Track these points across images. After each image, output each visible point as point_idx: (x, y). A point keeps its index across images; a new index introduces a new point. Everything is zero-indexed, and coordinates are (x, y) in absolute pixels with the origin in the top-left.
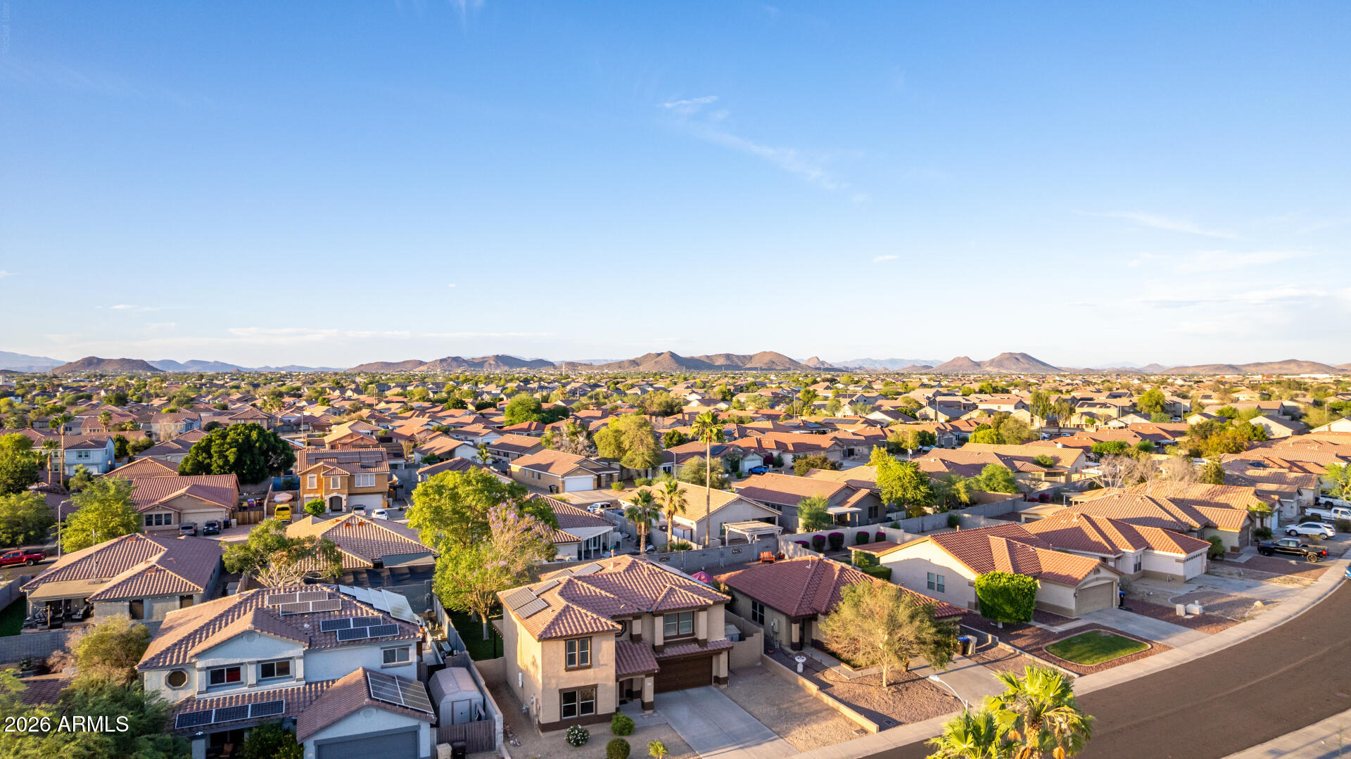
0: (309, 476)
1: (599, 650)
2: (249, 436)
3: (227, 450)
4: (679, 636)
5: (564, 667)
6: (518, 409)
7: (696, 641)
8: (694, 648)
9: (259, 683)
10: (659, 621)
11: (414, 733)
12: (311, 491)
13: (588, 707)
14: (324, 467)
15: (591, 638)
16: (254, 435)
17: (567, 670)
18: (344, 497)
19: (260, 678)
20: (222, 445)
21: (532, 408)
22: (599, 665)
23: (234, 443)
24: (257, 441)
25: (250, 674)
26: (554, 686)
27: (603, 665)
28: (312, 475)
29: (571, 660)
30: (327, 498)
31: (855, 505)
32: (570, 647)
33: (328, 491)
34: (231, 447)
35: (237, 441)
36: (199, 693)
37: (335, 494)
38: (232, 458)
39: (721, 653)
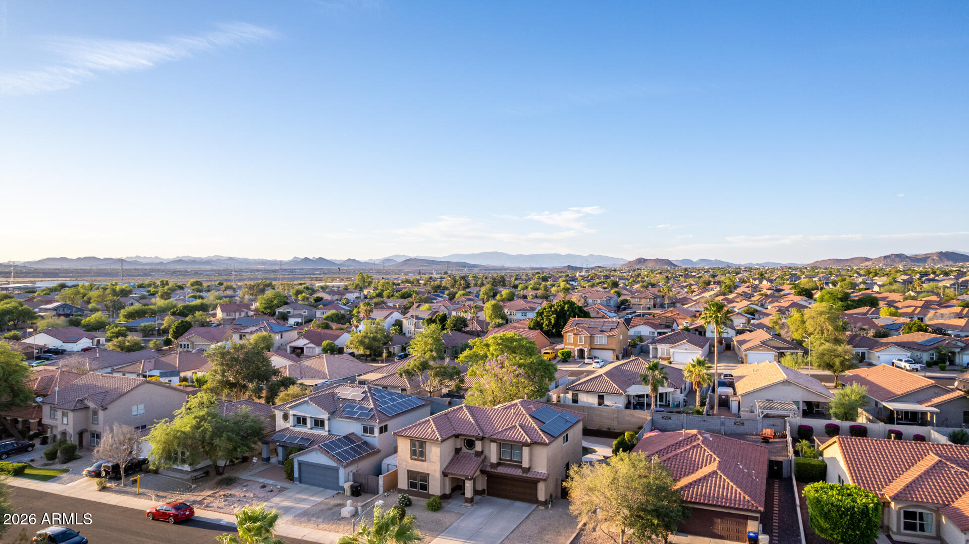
0: (568, 334)
1: (430, 452)
2: (564, 307)
3: (551, 315)
4: (511, 461)
5: (410, 456)
6: (826, 297)
7: (520, 467)
8: (518, 472)
9: (311, 429)
10: (494, 447)
11: (336, 470)
12: (570, 344)
13: (424, 487)
14: (577, 329)
15: (425, 442)
16: (566, 306)
17: (412, 459)
18: (586, 350)
19: (314, 426)
20: (549, 311)
21: (839, 296)
22: (430, 462)
23: (555, 312)
24: (568, 311)
25: (309, 423)
26: (404, 467)
27: (433, 462)
28: (570, 334)
29: (414, 453)
30: (576, 349)
31: (936, 406)
32: (413, 445)
33: (576, 345)
34: (553, 314)
35: (556, 310)
36: (291, 426)
37: (580, 347)
38: (553, 321)
39: (539, 482)
